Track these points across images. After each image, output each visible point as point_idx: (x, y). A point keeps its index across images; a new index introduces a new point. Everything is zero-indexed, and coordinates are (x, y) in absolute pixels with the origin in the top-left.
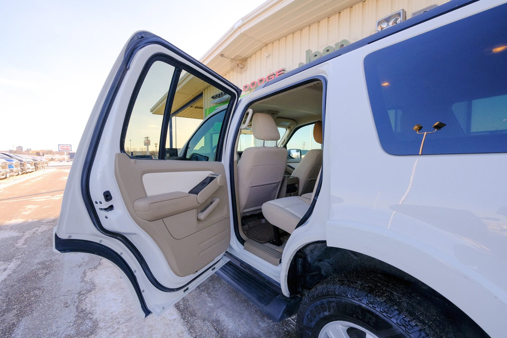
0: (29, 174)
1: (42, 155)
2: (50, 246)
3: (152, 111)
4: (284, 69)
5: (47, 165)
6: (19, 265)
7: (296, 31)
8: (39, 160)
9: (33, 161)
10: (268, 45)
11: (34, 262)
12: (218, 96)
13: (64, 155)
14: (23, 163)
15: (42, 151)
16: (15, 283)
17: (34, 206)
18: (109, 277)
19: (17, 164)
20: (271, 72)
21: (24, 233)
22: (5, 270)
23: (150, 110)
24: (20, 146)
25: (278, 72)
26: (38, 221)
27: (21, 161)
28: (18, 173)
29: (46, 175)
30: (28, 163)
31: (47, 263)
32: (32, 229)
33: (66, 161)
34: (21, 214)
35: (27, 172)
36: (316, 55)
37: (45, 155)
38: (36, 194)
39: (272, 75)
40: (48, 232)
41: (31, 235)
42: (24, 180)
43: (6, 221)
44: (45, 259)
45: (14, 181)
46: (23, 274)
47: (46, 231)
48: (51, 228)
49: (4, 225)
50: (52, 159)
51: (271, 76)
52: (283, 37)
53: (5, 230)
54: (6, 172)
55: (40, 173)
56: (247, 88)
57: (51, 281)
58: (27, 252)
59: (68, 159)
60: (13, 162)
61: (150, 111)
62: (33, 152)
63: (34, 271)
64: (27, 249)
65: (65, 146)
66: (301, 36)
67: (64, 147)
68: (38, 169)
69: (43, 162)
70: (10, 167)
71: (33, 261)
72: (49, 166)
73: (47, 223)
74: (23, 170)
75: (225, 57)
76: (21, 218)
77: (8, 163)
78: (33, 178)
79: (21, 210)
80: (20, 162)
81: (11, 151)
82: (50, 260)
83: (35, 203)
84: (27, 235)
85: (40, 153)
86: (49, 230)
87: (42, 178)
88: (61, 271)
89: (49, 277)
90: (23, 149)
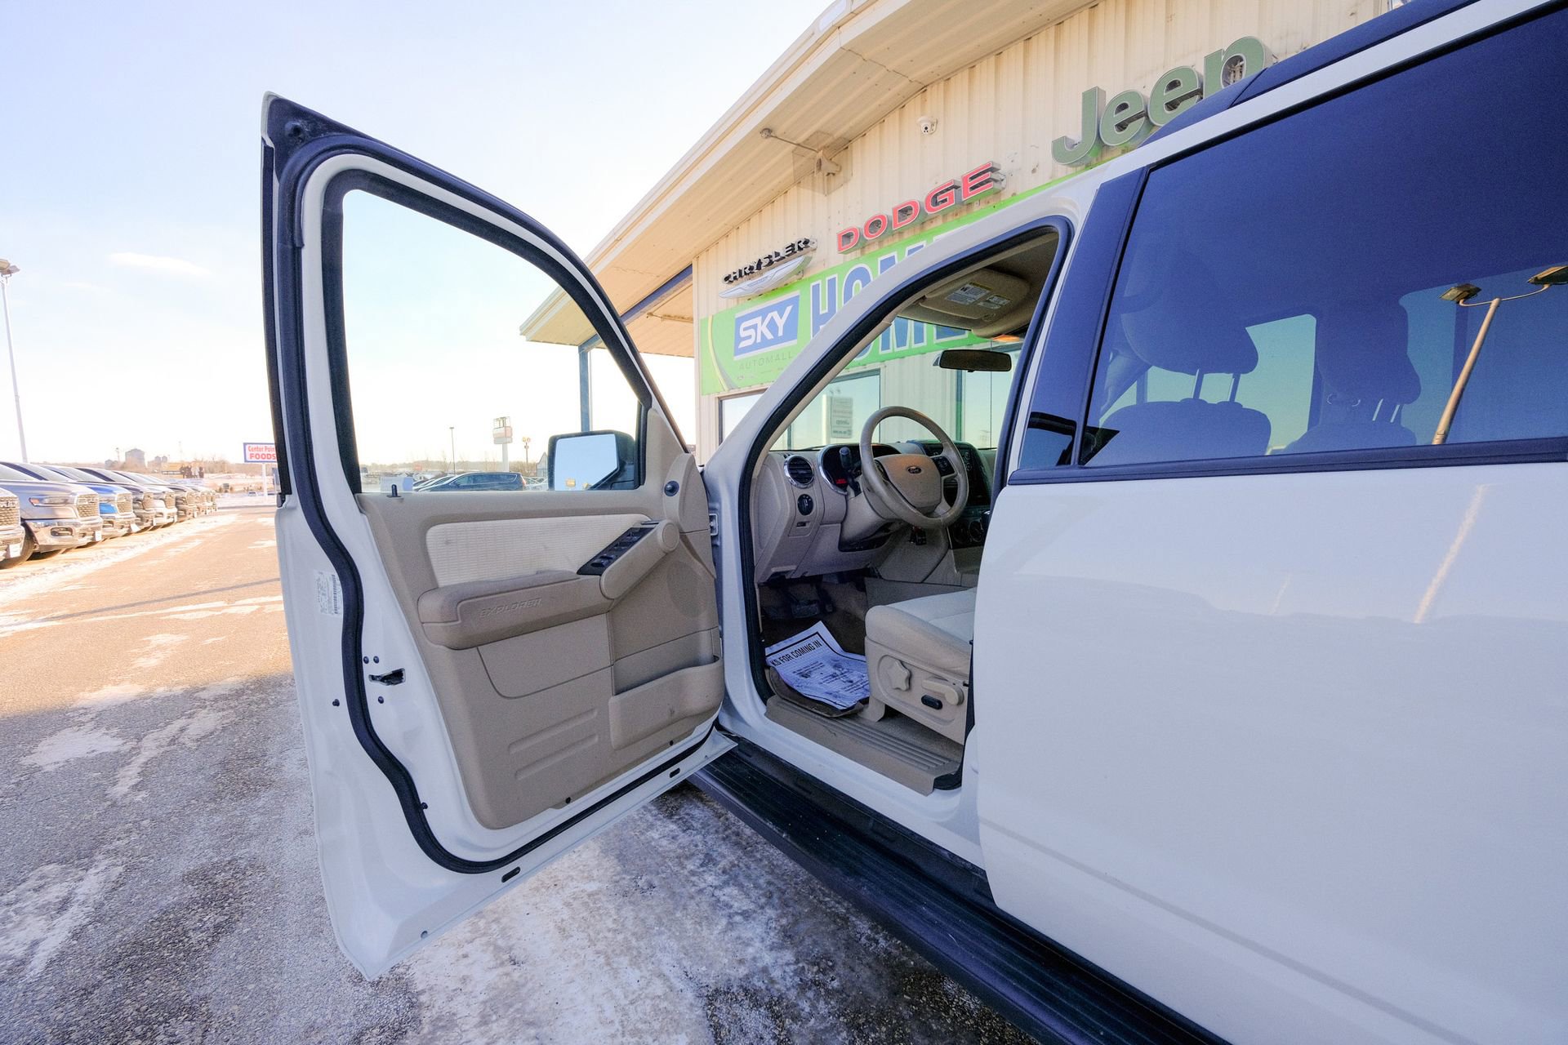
0: (160, 531)
1: (197, 474)
2: (227, 798)
3: (525, 330)
4: (994, 166)
5: (211, 504)
6: (119, 884)
7: (1037, 30)
8: (189, 490)
9: (171, 491)
10: (929, 88)
11: (173, 873)
12: (746, 274)
13: (261, 475)
14: (141, 497)
15: (198, 464)
16: (99, 977)
17: (174, 637)
18: (465, 956)
19: (124, 501)
20: (943, 181)
21: (139, 740)
22: (64, 905)
23: (521, 330)
24: (136, 450)
25: (972, 178)
26: (186, 691)
27: (136, 491)
28: (130, 527)
29: (211, 535)
30: (158, 497)
31: (219, 878)
32: (167, 724)
33: (266, 492)
34: (132, 665)
35: (155, 525)
36: (1124, 107)
37: (205, 475)
38: (179, 597)
39: (948, 190)
40: (219, 737)
41: (163, 750)
42: (145, 550)
43: (81, 694)
44: (211, 858)
45: (116, 553)
46: (131, 930)
47: (212, 733)
48: (228, 721)
49: (74, 706)
50: (227, 486)
51: (942, 192)
52: (988, 55)
53: (76, 728)
54: (92, 524)
55: (192, 527)
56: (852, 240)
57: (239, 967)
58: (148, 821)
59: (272, 486)
60: (113, 495)
61: (519, 332)
62: (173, 465)
63: (171, 916)
64: (149, 811)
65: (264, 446)
66: (1057, 49)
67: (261, 449)
68: (185, 516)
69: (199, 494)
70: (104, 509)
71: (168, 867)
72: (219, 508)
73: (216, 700)
74: (142, 520)
75: (776, 137)
76: (133, 681)
77: (99, 498)
78: (173, 545)
79: (134, 650)
80: (134, 494)
81: (111, 465)
82: (229, 862)
83: (177, 627)
84: (150, 747)
85: (192, 470)
86: (224, 729)
87: (197, 542)
88: (271, 919)
89: (229, 946)
90: (143, 459)
